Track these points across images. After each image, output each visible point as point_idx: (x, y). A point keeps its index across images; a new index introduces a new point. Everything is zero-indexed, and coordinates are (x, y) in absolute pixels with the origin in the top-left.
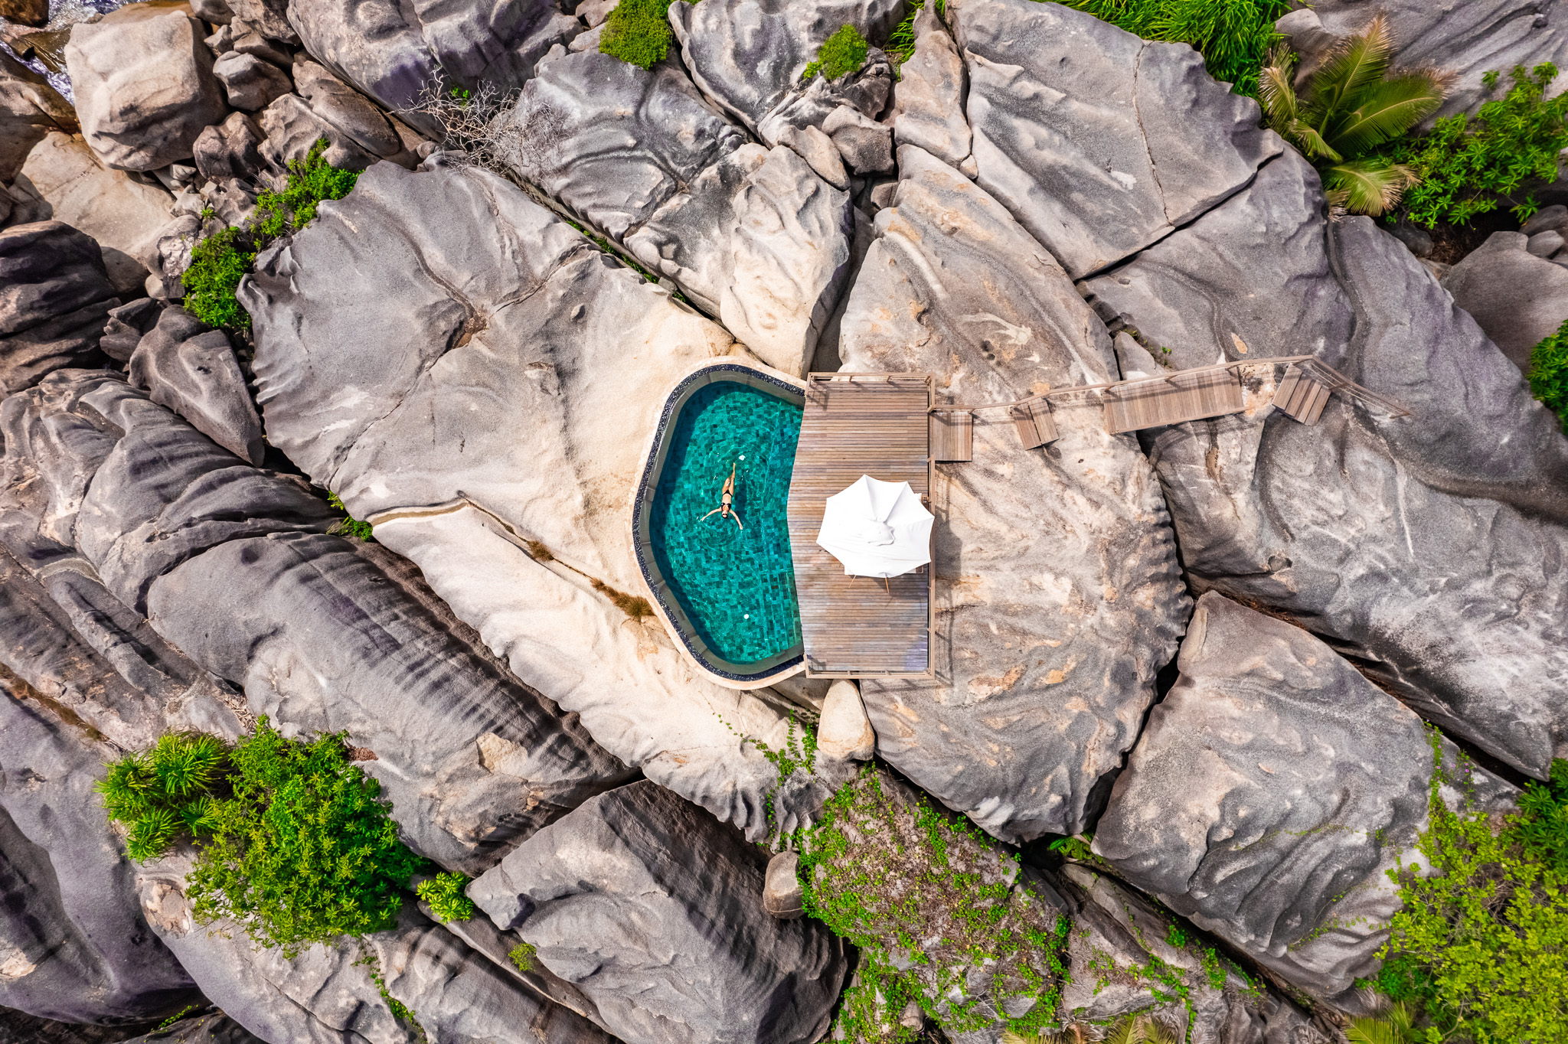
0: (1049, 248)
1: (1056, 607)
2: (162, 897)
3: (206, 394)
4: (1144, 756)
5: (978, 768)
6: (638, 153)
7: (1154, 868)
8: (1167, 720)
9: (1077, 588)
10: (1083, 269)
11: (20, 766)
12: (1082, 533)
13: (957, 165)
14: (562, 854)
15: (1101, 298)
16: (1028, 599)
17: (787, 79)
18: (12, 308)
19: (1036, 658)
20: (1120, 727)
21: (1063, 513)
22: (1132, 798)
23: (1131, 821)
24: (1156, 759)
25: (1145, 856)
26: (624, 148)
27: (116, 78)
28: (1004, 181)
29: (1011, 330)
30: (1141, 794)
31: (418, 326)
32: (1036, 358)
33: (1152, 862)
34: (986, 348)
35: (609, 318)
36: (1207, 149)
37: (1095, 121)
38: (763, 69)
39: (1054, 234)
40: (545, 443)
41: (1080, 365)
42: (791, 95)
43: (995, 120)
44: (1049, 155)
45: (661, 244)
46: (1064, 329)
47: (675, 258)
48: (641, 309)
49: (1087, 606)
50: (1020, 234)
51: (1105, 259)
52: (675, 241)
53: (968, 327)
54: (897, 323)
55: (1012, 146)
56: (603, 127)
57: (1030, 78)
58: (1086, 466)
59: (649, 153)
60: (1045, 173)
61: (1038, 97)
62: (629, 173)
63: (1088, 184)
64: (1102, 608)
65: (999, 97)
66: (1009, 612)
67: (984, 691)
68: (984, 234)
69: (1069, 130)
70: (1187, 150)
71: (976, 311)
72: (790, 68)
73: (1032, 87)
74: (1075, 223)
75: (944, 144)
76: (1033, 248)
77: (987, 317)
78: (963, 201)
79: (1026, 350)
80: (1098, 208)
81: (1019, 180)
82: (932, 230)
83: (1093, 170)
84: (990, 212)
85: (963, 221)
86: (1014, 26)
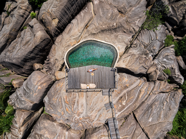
0: (138, 108)
1: (78, 110)
5: (53, 97)
6: (150, 40)
8: (61, 127)
9: (82, 113)
10: (135, 113)
12: (91, 114)
13: (152, 92)
15: (130, 116)
19: (70, 106)
20: (60, 120)
21: (94, 111)
26: (151, 38)
29: (125, 102)
32: (120, 106)
34: (121, 97)
35: (124, 37)
36: (156, 134)
37: (160, 115)
38: (165, 60)
39: (141, 108)
40: (104, 26)
41: (119, 113)
42: (160, 64)
43: (159, 97)
44: (154, 107)
45: (136, 44)
46: (125, 110)
47: (134, 47)
48: (125, 42)
49: (79, 115)
50: (140, 102)
51: (137, 117)
52: (137, 47)
53: (125, 94)
54: (125, 83)
55: (155, 101)
56: (154, 35)
57: (167, 104)
58: (102, 115)
59: (151, 42)
60: (151, 106)
61: (163, 105)
62: (147, 39)
63: (149, 114)
64: (78, 118)
65: (163, 98)
66: (78, 102)
67: (65, 98)
68: (140, 96)
69: (158, 110)
70: (156, 131)
71: (127, 95)
72: (165, 64)
73: (165, 104)
74: (143, 111)
75: (155, 90)
76: (138, 105)
77: (127, 97)
78: (146, 93)
79: (121, 104)
80: (146, 115)
81: (149, 102)
82: (141, 88)
83: (152, 114)
84: (144, 97)
85: (142, 93)
86: (175, 101)
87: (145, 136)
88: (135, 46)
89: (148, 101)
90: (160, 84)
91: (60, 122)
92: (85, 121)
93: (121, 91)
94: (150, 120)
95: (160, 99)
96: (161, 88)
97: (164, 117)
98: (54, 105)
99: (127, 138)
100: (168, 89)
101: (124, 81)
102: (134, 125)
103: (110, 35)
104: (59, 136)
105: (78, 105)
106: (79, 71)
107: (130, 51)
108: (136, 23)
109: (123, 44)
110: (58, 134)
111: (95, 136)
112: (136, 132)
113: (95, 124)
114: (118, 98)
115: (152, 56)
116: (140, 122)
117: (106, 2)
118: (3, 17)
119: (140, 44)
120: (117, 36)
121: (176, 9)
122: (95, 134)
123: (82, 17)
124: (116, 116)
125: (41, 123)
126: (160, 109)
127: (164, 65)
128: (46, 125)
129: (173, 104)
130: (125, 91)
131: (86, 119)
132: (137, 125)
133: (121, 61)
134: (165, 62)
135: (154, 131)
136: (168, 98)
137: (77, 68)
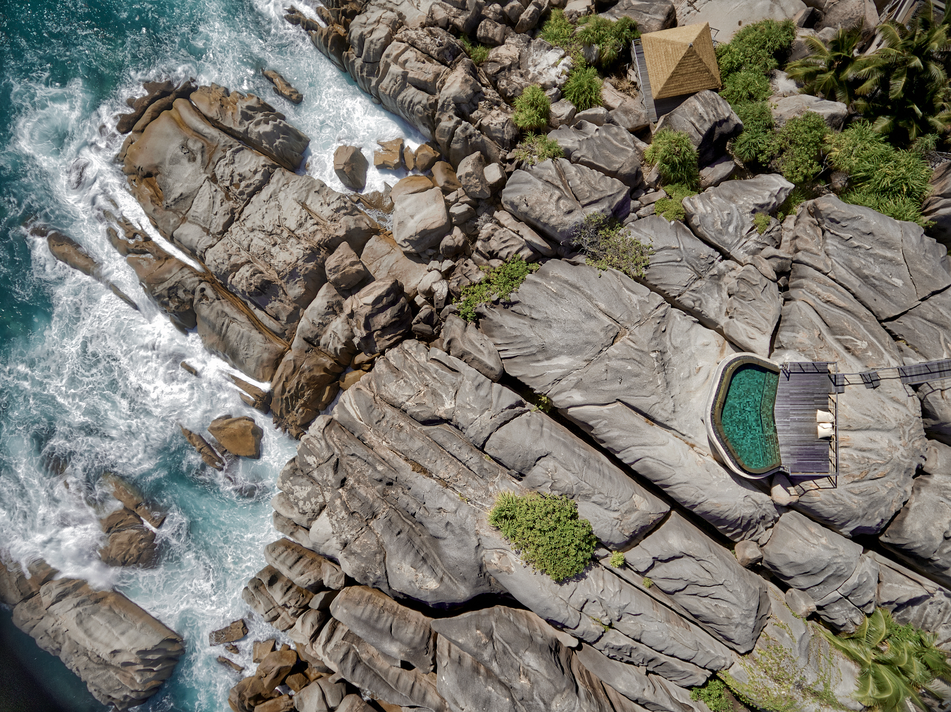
0: (868, 309)
1: (882, 448)
2: (499, 558)
3: (486, 355)
4: (914, 504)
5: (850, 509)
6: (681, 264)
7: (919, 547)
8: (923, 490)
9: (890, 441)
10: (884, 318)
11: (439, 506)
12: (893, 421)
13: (826, 274)
14: (671, 542)
15: (889, 328)
16: (870, 446)
17: (741, 233)
19: (873, 467)
20: (906, 492)
21: (884, 413)
22: (908, 520)
23: (909, 529)
24: (919, 506)
25: (914, 542)
26: (677, 262)
29: (859, 343)
30: (912, 519)
31: (602, 334)
32: (870, 354)
33: (918, 545)
34: (847, 348)
35: (675, 330)
36: (934, 271)
37: (885, 258)
38: (731, 229)
39: (870, 303)
40: (659, 382)
41: (887, 356)
42: (744, 240)
43: (839, 256)
44: (866, 272)
45: (694, 301)
46: (880, 342)
47: (700, 306)
48: (688, 327)
49: (896, 448)
50: (859, 305)
51: (894, 314)
52: (700, 299)
53: (839, 340)
54: (811, 339)
55: (849, 266)
56: (664, 252)
57: (855, 239)
58: (892, 395)
59: (686, 264)
60: (865, 278)
61: (858, 247)
62: (677, 271)
63: (884, 284)
64: (902, 449)
65: (840, 246)
66: (862, 450)
67: (851, 479)
68: (842, 304)
69: (872, 260)
70: (926, 271)
71: (842, 335)
72: (742, 228)
73: (856, 244)
74: (879, 299)
75: (821, 266)
76: (864, 309)
77: (848, 337)
78: (832, 289)
79: (865, 350)
80: (889, 293)
81: (855, 282)
82: (817, 300)
83: (886, 278)
84: (843, 294)
85: (833, 298)
86: (848, 220)
87: (938, 296)
88: (697, 304)
89: (854, 286)
90: (806, 250)
91: (910, 493)
92: (910, 435)
93: (830, 349)
94: (899, 282)
95: (843, 254)
96: (815, 250)
97: (890, 248)
98: (870, 506)
99: (945, 340)
100: (815, 231)
101: (807, 342)
102: (913, 322)
103: (674, 365)
104: (945, 496)
105: (870, 450)
106: (787, 445)
107: (712, 315)
108: (639, 301)
109: (693, 332)
110: (941, 499)
111: (943, 413)
112: (930, 316)
114: (848, 356)
115: (721, 261)
116: (905, 306)
117: (582, 373)
118: (619, 641)
119: (693, 291)
120: (675, 348)
121: (596, 197)
122: (938, 412)
123: (623, 433)
124: (895, 364)
125: (913, 539)
126: (871, 255)
127: (745, 231)
128: (918, 526)
129: (855, 224)
130: (829, 339)
131: (904, 432)
132: (911, 314)
133: (752, 344)
134: (736, 228)
135: (927, 277)
136: (842, 235)
137: (782, 449)
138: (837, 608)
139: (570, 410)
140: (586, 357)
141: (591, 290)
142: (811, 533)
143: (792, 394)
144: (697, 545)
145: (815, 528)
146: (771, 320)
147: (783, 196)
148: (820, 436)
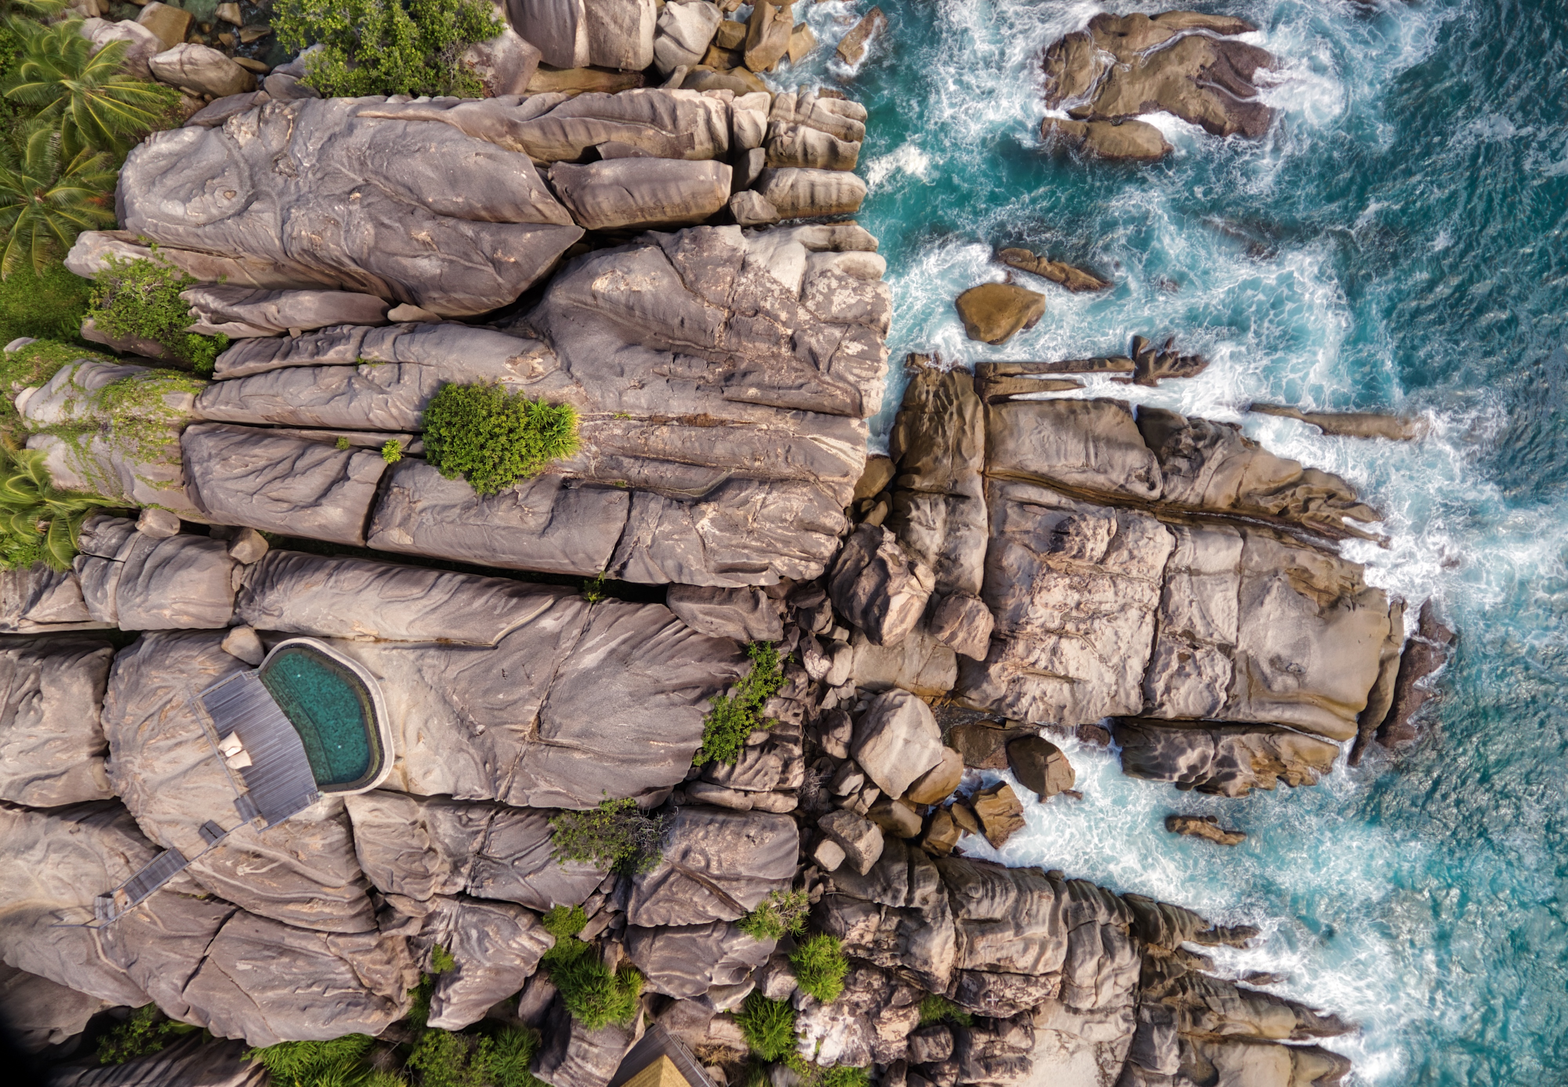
0: (260, 917)
1: (158, 759)
2: (533, 369)
3: (697, 613)
4: (92, 712)
5: (157, 667)
6: (511, 858)
7: (61, 665)
8: (91, 733)
9: (153, 771)
10: (237, 915)
11: (646, 389)
12: (163, 798)
13: (330, 934)
14: (339, 511)
15: (226, 906)
16: (173, 754)
17: (459, 934)
18: (861, 593)
19: (156, 730)
20: (108, 721)
21: (178, 802)
22: (89, 690)
23: (82, 680)
24: (86, 712)
25: (69, 667)
26: (518, 858)
27: (899, 744)
28: (300, 938)
29: (248, 870)
30: (85, 693)
31: (558, 720)
32: (229, 863)
33: (63, 667)
34: (257, 856)
35: (472, 772)
36: (209, 999)
37: (273, 988)
38: (474, 933)
39: (261, 925)
40: (455, 698)
41: (209, 871)
42: (451, 926)
43: (326, 964)
44: (285, 960)
45: (470, 820)
46: (226, 883)
47: (460, 817)
48: (460, 784)
49: (143, 767)
50: (273, 915)
51: (228, 925)
52: (465, 826)
53: (272, 860)
54: (305, 846)
55: (308, 956)
56: (539, 863)
57: (318, 993)
58: (179, 827)
59: (505, 862)
60: (283, 951)
61: (310, 986)
62: (510, 847)
63: (257, 955)
64: (136, 769)
65: (332, 976)
66: (179, 744)
67: (174, 703)
68: (292, 907)
69: (287, 977)
70: (218, 995)
71: (272, 870)
72: (462, 941)
73: (315, 989)
74: (253, 935)
75: (341, 941)
76: (264, 914)
77: (264, 870)
78: (312, 919)
79: (236, 865)
80: (247, 947)
81: (292, 940)
82: (323, 897)
83: (259, 963)
84: (297, 919)
85: (305, 909)
86: (339, 1013)
87: (190, 972)
88: (465, 819)
89: (291, 936)
90: (369, 951)
91: (103, 722)
92: (136, 791)
93: (276, 845)
94: (242, 966)
95: (323, 968)
96: (359, 957)
97: (273, 1002)
98: (137, 683)
99: (155, 923)
100: (371, 980)
101: (307, 840)
102: (202, 926)
103: (451, 727)
104: (65, 741)
105: (170, 749)
106: (265, 704)
107: (440, 814)
108: (535, 785)
109: (452, 782)
110: (66, 735)
111: (114, 837)
112: (186, 943)
113: (146, 823)
114: (252, 847)
115: (465, 888)
116: (220, 940)
117: (558, 657)
118: (337, 353)
119: (478, 832)
120: (461, 750)
121: (662, 891)
122: (120, 835)
123: (468, 609)
124: (195, 865)
125: (72, 671)
126: (291, 983)
127: (456, 939)
128: (75, 689)
129: (327, 1012)
130: (285, 857)
131: (143, 791)
132: (208, 935)
133: (370, 804)
134: (469, 938)
135: (213, 989)
136: (336, 992)
137: (268, 696)
138: (114, 541)
139: (550, 602)
140: (564, 679)
141: (605, 768)
142: (186, 613)
143: (291, 768)
144: (307, 524)
145: (185, 622)
146: (363, 845)
147: (434, 1005)
148: (233, 735)
